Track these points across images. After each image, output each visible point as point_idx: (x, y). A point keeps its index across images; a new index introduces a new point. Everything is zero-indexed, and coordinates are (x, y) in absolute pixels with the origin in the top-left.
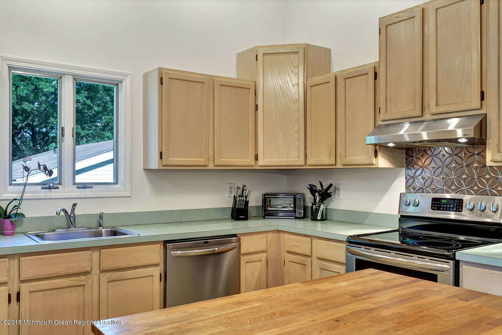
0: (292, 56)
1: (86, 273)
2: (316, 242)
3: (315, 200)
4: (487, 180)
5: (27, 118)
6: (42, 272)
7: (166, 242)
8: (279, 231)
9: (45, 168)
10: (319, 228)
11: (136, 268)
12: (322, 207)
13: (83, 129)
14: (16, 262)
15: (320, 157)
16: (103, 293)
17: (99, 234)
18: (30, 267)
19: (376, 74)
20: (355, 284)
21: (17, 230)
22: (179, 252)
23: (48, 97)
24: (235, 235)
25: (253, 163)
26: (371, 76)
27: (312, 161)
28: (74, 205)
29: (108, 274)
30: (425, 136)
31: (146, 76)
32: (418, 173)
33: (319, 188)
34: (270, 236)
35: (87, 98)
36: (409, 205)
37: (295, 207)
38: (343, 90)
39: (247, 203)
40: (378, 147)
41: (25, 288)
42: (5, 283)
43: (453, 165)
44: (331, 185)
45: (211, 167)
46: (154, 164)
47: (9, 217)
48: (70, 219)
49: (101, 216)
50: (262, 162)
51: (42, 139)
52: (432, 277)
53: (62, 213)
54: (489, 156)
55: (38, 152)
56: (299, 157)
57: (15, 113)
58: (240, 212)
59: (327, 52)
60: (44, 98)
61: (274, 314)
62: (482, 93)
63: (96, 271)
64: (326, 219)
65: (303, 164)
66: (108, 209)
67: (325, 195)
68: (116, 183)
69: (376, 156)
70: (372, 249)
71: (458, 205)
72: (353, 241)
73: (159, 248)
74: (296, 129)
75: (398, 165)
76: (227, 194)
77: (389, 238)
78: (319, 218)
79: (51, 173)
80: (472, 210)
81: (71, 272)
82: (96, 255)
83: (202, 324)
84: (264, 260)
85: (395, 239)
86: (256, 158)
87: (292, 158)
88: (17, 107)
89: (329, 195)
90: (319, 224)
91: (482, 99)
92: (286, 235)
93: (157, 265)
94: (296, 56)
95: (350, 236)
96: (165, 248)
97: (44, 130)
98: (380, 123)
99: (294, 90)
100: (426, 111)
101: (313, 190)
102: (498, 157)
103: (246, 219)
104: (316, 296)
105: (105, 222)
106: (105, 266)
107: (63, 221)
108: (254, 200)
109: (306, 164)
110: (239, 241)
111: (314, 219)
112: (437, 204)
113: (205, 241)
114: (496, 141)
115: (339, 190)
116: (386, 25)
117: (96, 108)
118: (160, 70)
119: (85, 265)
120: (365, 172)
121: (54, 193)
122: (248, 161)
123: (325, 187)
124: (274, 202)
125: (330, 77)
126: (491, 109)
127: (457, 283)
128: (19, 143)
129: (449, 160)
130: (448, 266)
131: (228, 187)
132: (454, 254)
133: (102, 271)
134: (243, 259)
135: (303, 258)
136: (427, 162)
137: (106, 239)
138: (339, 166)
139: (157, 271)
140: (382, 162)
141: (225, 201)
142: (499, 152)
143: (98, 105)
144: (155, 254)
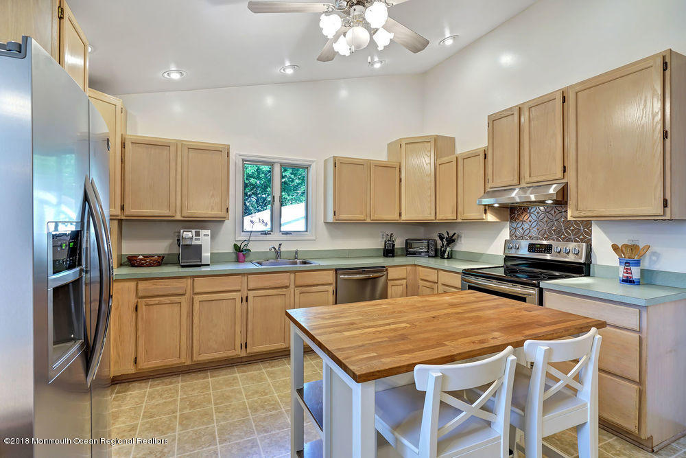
0: (426, 144)
1: (287, 287)
2: (441, 273)
3: (443, 244)
4: (572, 231)
5: (253, 188)
6: (260, 285)
7: (336, 270)
8: (415, 265)
9: (263, 222)
10: (446, 264)
11: (317, 285)
12: (448, 249)
13: (289, 195)
14: (246, 278)
15: (446, 214)
16: (297, 300)
17: (296, 263)
18: (254, 282)
19: (485, 155)
20: (454, 298)
21: (246, 260)
22: (346, 276)
23: (266, 174)
24: (384, 267)
25: (398, 218)
26: (482, 156)
27: (440, 216)
28: (280, 245)
29: (300, 288)
30: (533, 198)
31: (326, 161)
32: (519, 225)
33: (446, 236)
34: (409, 268)
35: (292, 174)
36: (511, 248)
37: (428, 249)
38: (462, 167)
39: (394, 245)
40: (487, 207)
41: (251, 294)
42: (239, 291)
43: (545, 219)
44: (455, 234)
45: (369, 221)
46: (330, 219)
47: (242, 251)
48: (278, 254)
49: (296, 252)
50: (404, 217)
51: (263, 203)
52: (523, 300)
53: (273, 250)
54: (569, 213)
55: (259, 211)
56: (431, 214)
57: (246, 186)
58: (389, 252)
59: (452, 140)
60: (263, 175)
61: (395, 312)
62: (564, 167)
63: (292, 286)
64: (451, 258)
65: (434, 218)
66: (301, 247)
67: (451, 241)
68: (307, 231)
69: (486, 213)
70: (480, 279)
71: (548, 249)
72: (467, 272)
73: (332, 273)
74: (429, 194)
75: (503, 219)
76: (380, 239)
77: (494, 272)
78: (446, 257)
79: (266, 224)
80: (559, 252)
81: (278, 286)
82: (292, 276)
83: (348, 314)
84: (404, 284)
85: (501, 272)
86: (400, 215)
87: (426, 215)
88: (247, 182)
89: (454, 241)
90: (446, 261)
91: (564, 171)
92: (421, 268)
93: (331, 284)
94: (429, 144)
95: (465, 270)
96: (336, 273)
97: (264, 196)
98: (489, 190)
99: (427, 167)
100: (523, 181)
101: (441, 238)
102: (577, 214)
103: (393, 256)
104: (425, 304)
105: (299, 256)
106: (299, 283)
107: (273, 255)
108: (399, 243)
109: (436, 218)
110: (387, 270)
111: (442, 257)
112: (532, 248)
113: (362, 270)
114: (574, 202)
115: (461, 237)
116: (493, 121)
117: (297, 181)
118: (335, 158)
119: (286, 282)
120: (479, 224)
121: (268, 237)
122: (395, 217)
123: (451, 235)
124: (414, 245)
125: (453, 158)
126: (571, 178)
127: (541, 303)
128: (248, 204)
129: (543, 216)
130: (535, 291)
131: (381, 234)
132: (539, 283)
133: (296, 287)
134: (390, 283)
135: (431, 284)
136: (526, 218)
137: (299, 266)
138: (459, 220)
139: (331, 288)
140: (490, 217)
141: (379, 244)
142: (577, 210)
143: (299, 179)
144: (330, 277)
